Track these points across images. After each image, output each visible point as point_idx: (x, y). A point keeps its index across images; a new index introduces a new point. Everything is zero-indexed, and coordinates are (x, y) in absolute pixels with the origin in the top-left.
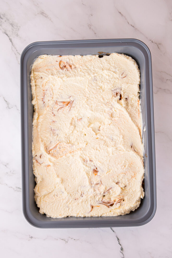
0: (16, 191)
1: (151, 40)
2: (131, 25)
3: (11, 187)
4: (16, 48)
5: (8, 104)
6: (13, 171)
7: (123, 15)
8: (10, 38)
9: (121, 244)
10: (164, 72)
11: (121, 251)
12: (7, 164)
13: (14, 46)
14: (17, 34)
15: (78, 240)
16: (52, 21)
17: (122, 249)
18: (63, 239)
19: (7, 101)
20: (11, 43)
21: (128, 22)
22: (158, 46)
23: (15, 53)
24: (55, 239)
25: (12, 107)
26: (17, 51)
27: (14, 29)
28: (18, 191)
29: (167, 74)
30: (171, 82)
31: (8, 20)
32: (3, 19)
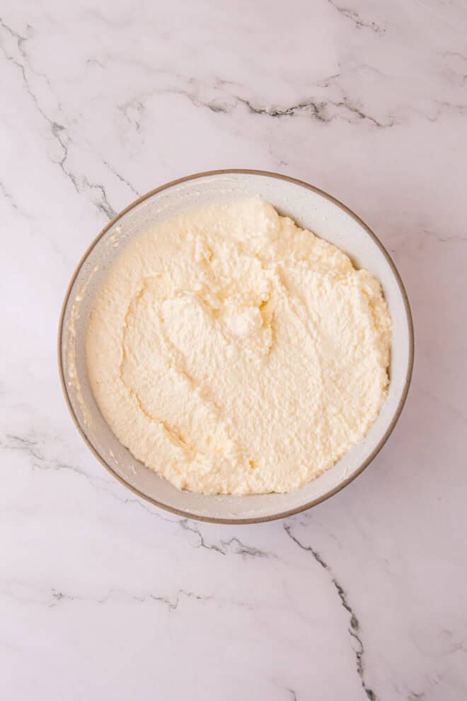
0: (6, 447)
9: (350, 605)
11: (353, 630)
15: (209, 598)
17: (355, 623)
18: (160, 598)
24: (135, 597)
28: (13, 448)
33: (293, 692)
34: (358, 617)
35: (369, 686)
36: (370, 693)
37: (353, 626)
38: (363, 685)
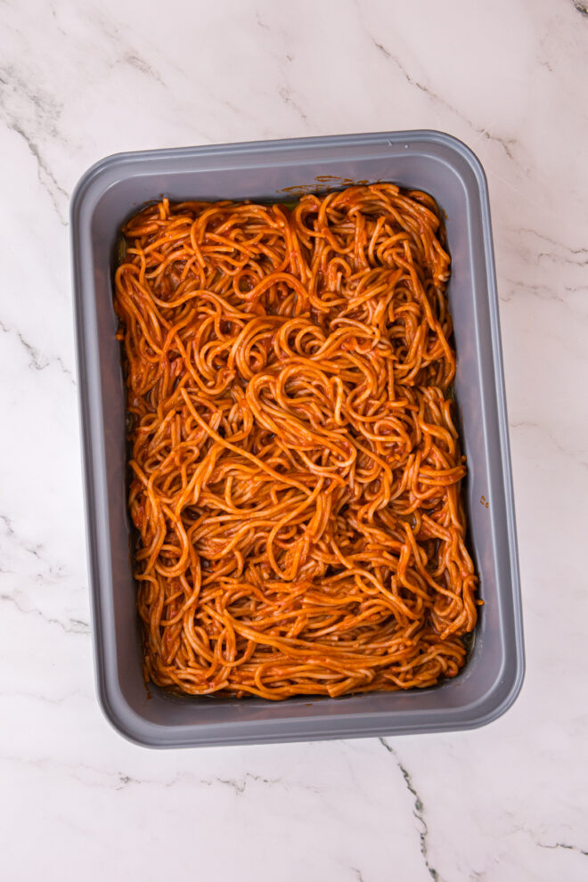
0: (70, 631)
1: (483, 131)
2: (417, 84)
3: (56, 621)
4: (51, 174)
5: (33, 354)
6: (60, 569)
7: (389, 54)
8: (34, 142)
9: (414, 788)
10: (531, 231)
11: (418, 813)
12: (39, 546)
13: (45, 168)
14: (52, 128)
15: (277, 781)
16: (163, 84)
17: (419, 806)
18: (227, 782)
19: (31, 346)
20: (35, 157)
21: (407, 77)
22: (506, 147)
23: (48, 190)
24: (202, 781)
25: (48, 364)
26: (55, 182)
27: (42, 114)
28: (77, 632)
29: (541, 236)
30: (554, 261)
31: (23, 85)
32: (7, 83)
33: (358, 872)
34: (423, 801)
35: (433, 865)
36: (433, 872)
37: (417, 808)
38: (427, 864)
